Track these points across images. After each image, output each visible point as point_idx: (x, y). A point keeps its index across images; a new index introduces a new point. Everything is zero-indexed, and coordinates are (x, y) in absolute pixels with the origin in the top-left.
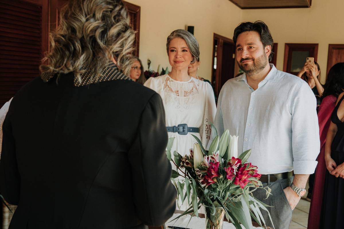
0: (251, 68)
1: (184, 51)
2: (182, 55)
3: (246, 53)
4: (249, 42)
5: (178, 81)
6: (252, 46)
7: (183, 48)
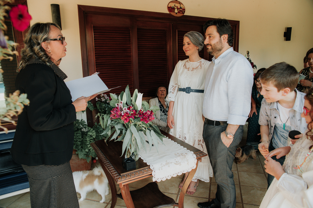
0: (210, 51)
1: (188, 44)
2: (187, 46)
3: (207, 41)
4: (209, 33)
5: (191, 62)
6: (210, 35)
7: (188, 42)
